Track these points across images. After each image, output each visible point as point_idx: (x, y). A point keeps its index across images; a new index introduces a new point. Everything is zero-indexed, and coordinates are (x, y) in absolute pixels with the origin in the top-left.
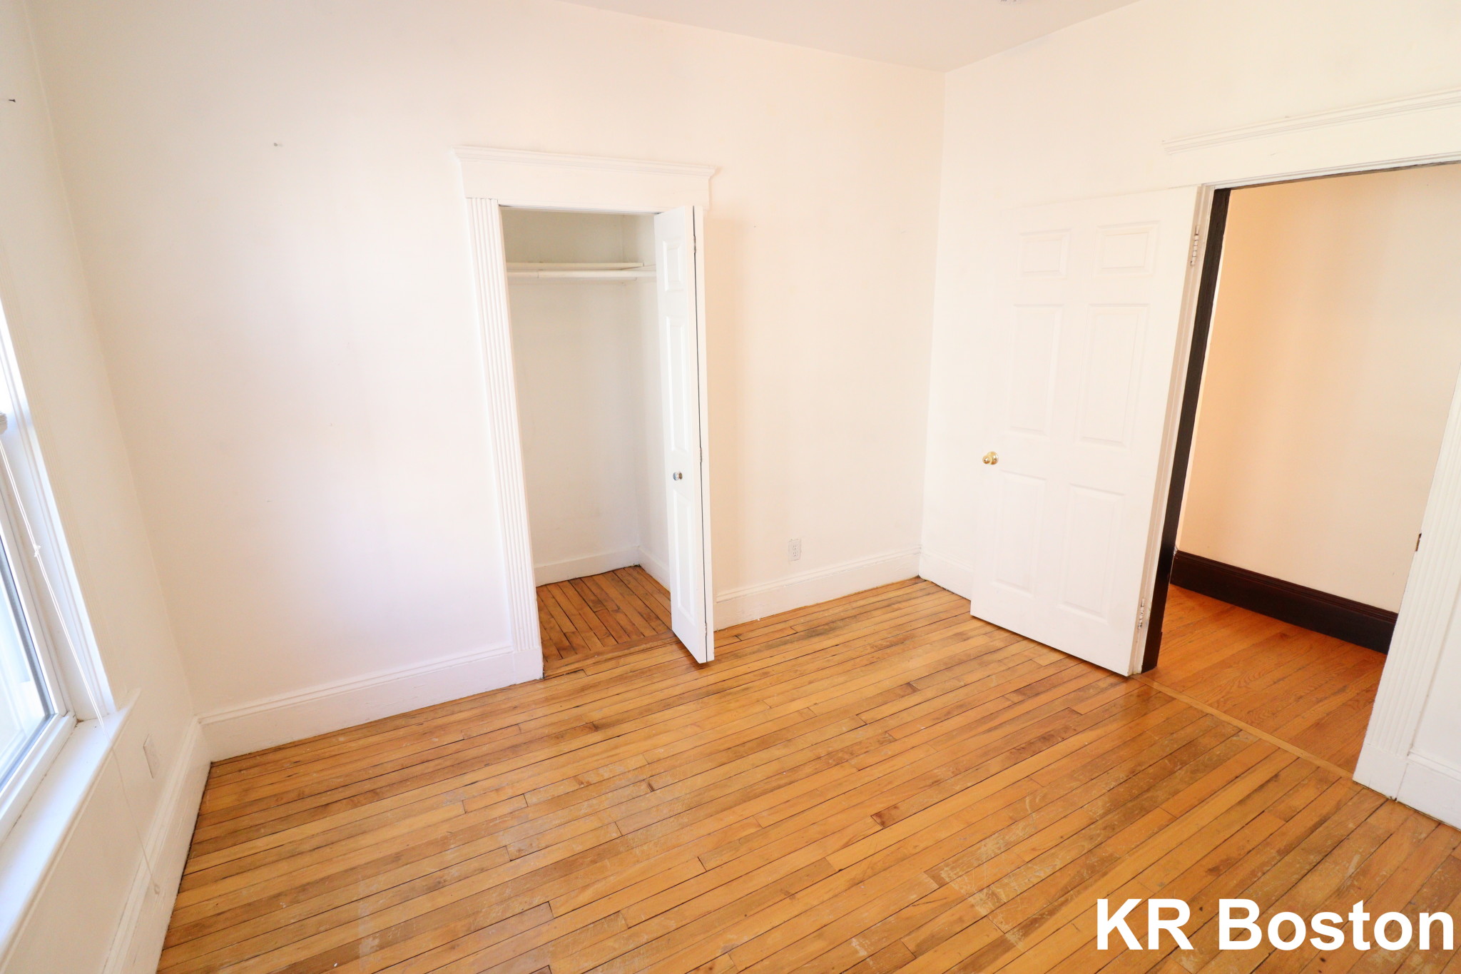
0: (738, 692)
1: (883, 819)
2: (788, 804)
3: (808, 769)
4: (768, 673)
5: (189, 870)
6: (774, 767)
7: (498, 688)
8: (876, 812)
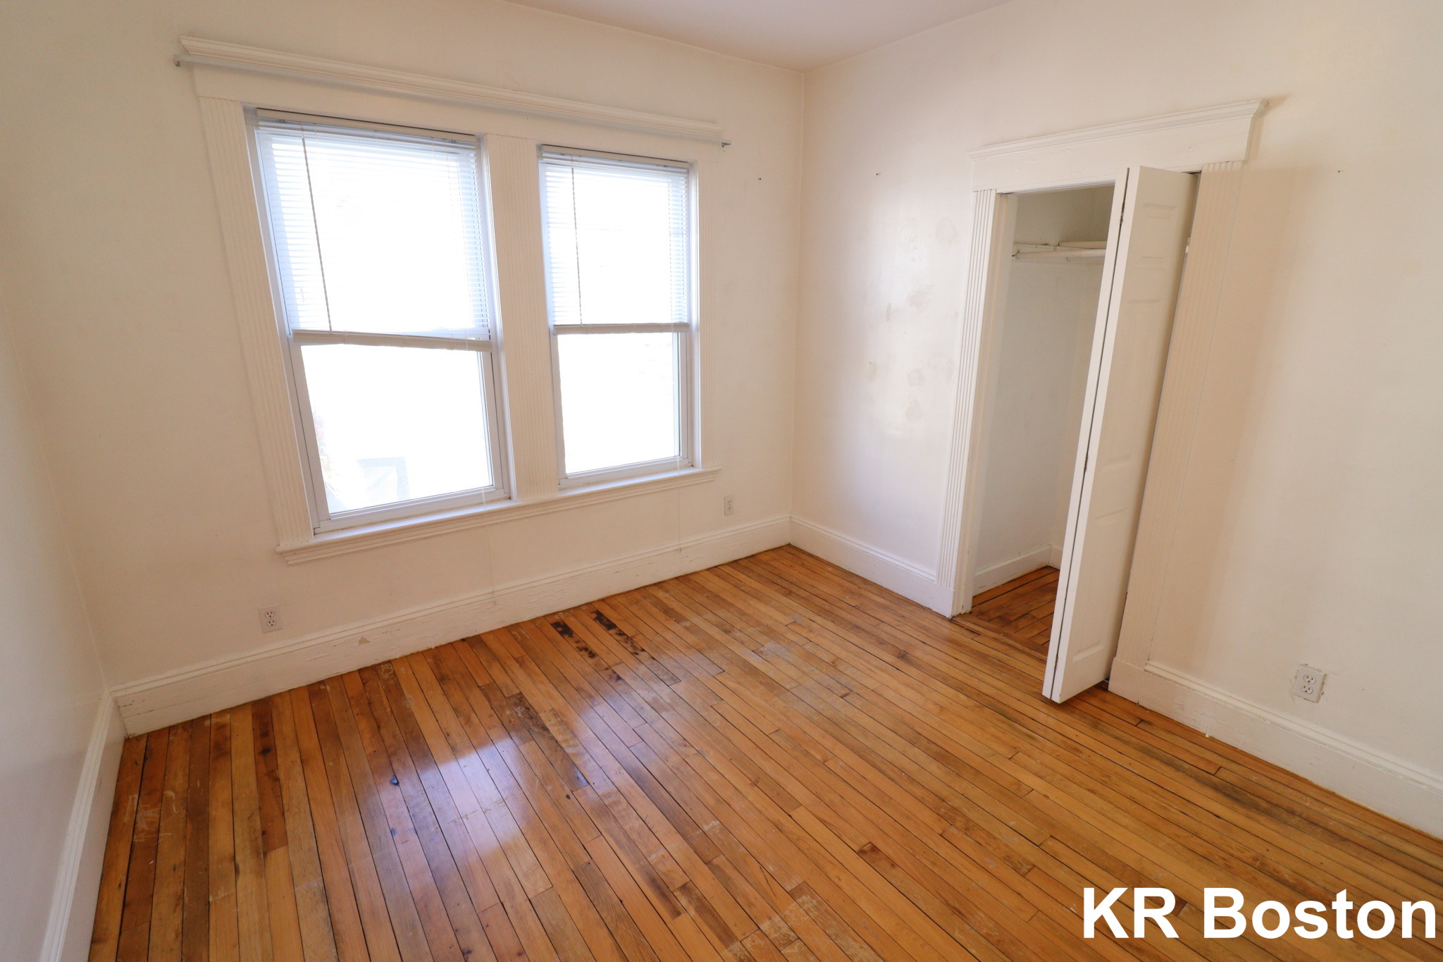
0: (1020, 732)
1: (869, 852)
2: (862, 779)
3: (919, 792)
4: (1081, 752)
5: (720, 567)
6: (911, 768)
7: (919, 602)
8: (876, 845)
